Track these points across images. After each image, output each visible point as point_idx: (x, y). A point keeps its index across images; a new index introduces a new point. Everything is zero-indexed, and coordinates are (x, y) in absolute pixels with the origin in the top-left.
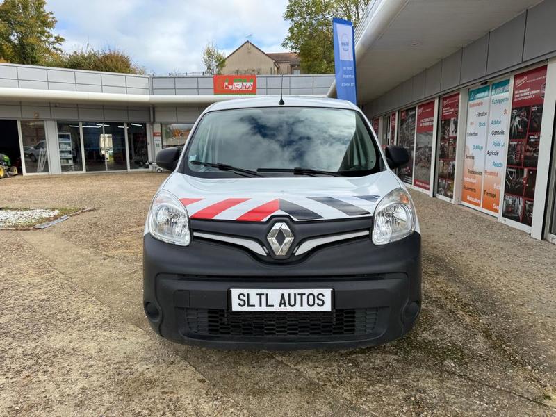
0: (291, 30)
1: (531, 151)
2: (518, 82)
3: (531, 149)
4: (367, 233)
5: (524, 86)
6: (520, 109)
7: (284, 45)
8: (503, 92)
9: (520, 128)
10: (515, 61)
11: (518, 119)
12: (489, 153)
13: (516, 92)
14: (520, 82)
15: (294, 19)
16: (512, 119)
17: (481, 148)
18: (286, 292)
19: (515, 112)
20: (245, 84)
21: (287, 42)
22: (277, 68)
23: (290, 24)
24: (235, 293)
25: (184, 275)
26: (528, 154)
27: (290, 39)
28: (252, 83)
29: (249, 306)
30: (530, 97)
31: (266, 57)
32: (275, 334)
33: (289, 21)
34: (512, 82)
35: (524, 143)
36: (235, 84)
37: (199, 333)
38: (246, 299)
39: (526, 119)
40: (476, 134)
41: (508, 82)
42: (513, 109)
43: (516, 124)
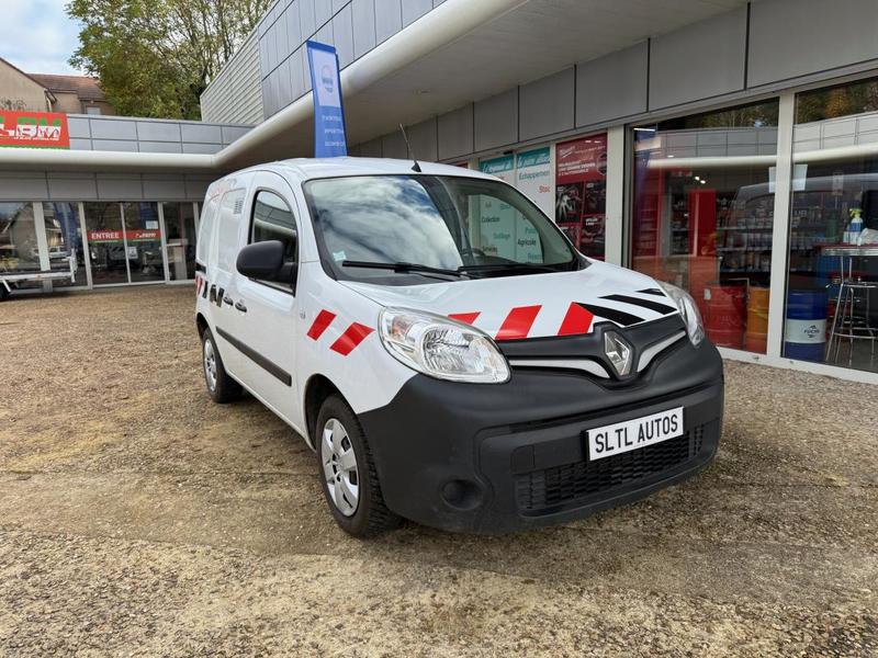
0: (84, 36)
1: (589, 237)
2: (562, 152)
3: (589, 234)
4: (684, 333)
5: (573, 158)
6: (568, 186)
7: (73, 63)
8: (535, 164)
9: (571, 208)
10: (565, 126)
11: (566, 198)
12: (521, 243)
13: (560, 165)
14: (564, 153)
15: (90, 18)
16: (558, 198)
17: (507, 237)
18: (643, 421)
19: (561, 189)
20: (43, 128)
21: (79, 57)
22: (52, 103)
23: (78, 25)
24: (592, 434)
25: (529, 423)
26: (585, 240)
27: (83, 52)
28: (59, 129)
29: (608, 449)
30: (581, 171)
31: (27, 79)
32: (620, 483)
33: (79, 20)
34: (553, 151)
35: (578, 228)
36: (21, 127)
37: (535, 508)
38: (603, 440)
39: (577, 198)
40: (496, 220)
41: (547, 150)
42: (557, 186)
43: (563, 204)
